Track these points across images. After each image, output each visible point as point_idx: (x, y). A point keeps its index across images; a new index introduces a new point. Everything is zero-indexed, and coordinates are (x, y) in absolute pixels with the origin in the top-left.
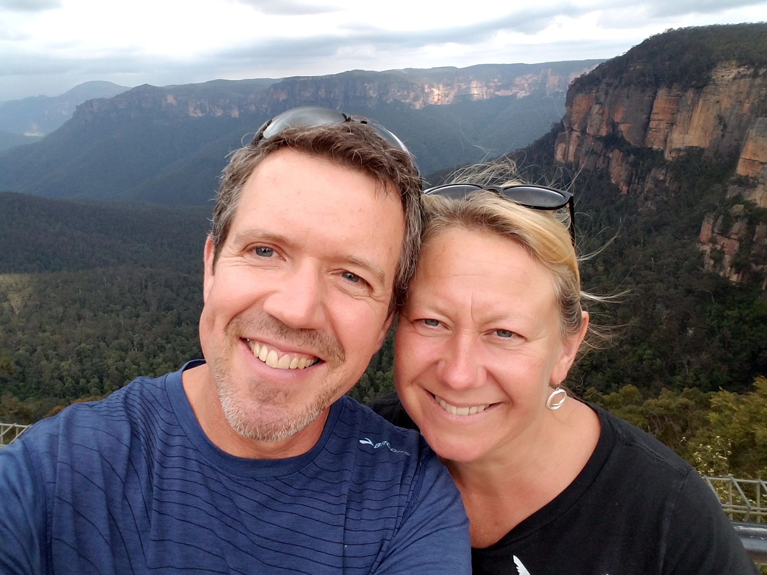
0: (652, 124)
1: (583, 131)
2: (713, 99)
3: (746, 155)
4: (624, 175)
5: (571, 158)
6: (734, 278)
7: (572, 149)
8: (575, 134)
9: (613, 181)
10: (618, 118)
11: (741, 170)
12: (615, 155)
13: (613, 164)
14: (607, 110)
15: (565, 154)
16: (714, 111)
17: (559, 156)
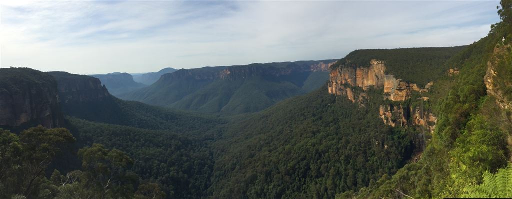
0: (357, 79)
1: (337, 82)
2: (373, 70)
3: (385, 86)
4: (352, 96)
5: (334, 92)
6: (393, 125)
7: (334, 89)
8: (334, 83)
9: (349, 98)
10: (347, 77)
11: (385, 91)
12: (348, 90)
13: (348, 92)
14: (343, 75)
15: (332, 91)
16: (374, 74)
17: (330, 91)
